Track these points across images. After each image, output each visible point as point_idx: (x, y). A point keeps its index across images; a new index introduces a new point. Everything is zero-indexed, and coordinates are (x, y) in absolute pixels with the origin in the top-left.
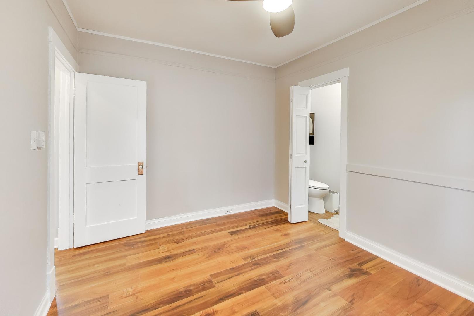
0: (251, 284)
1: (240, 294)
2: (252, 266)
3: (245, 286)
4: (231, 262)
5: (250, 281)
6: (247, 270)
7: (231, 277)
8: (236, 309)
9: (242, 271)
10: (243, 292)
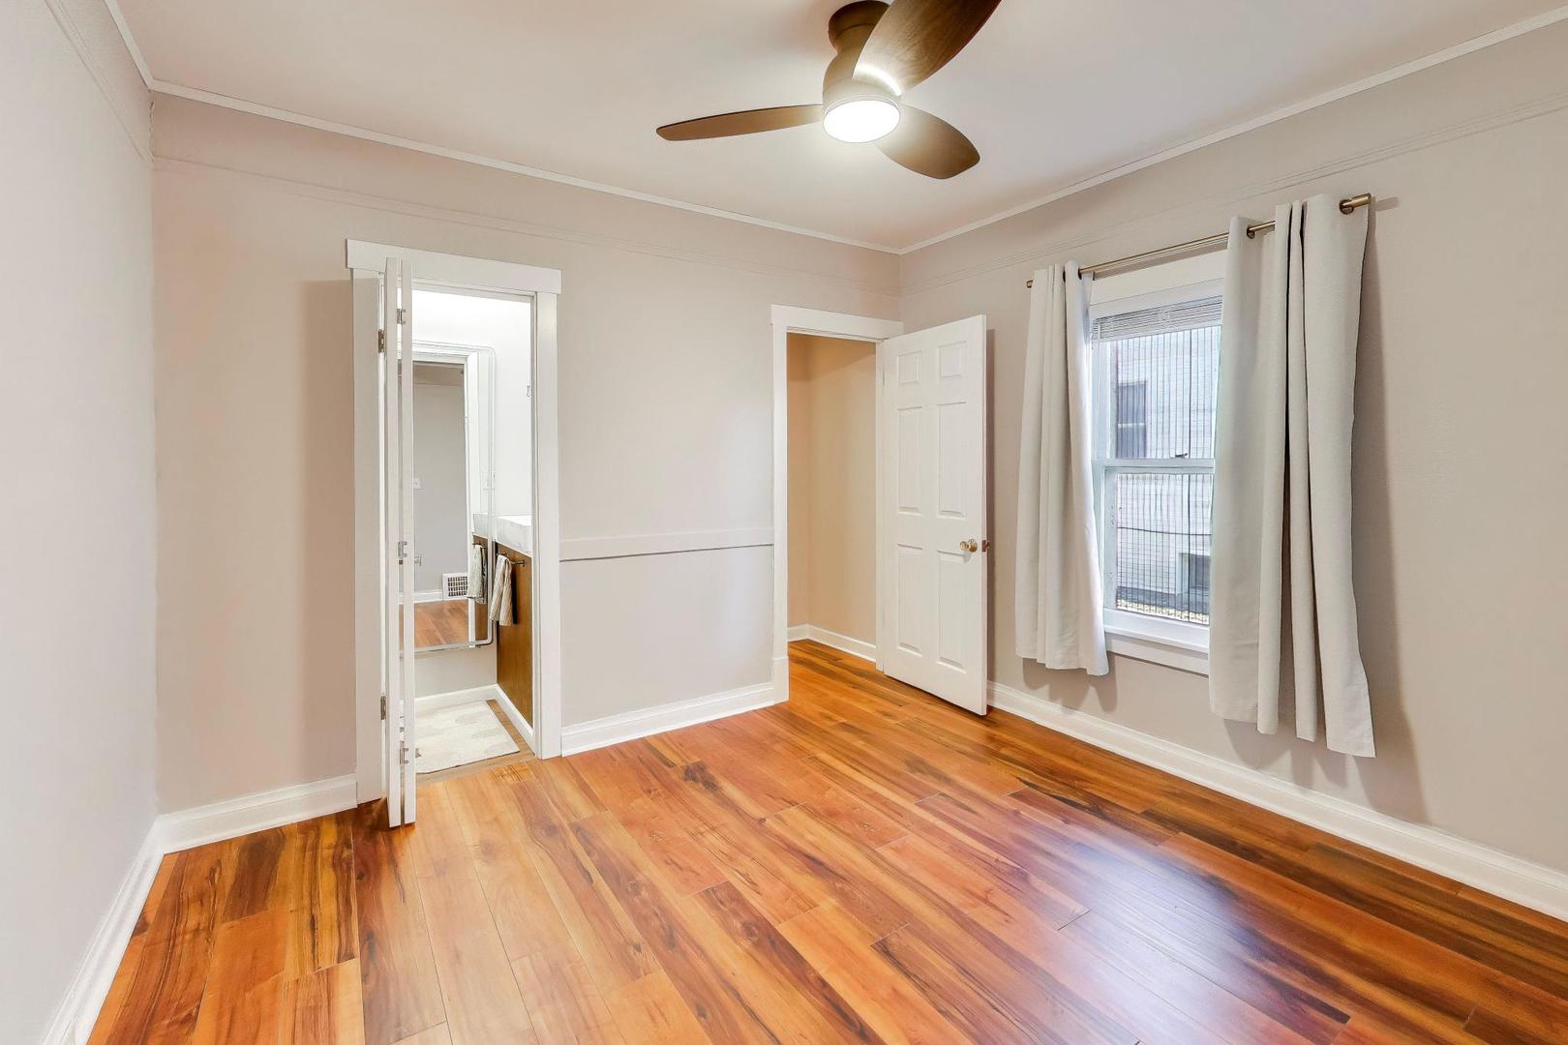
0: (776, 957)
1: (824, 984)
2: (684, 953)
3: (787, 971)
4: (659, 1019)
5: (761, 958)
6: (703, 967)
7: (752, 1013)
8: (883, 992)
9: (712, 980)
10: (811, 976)
